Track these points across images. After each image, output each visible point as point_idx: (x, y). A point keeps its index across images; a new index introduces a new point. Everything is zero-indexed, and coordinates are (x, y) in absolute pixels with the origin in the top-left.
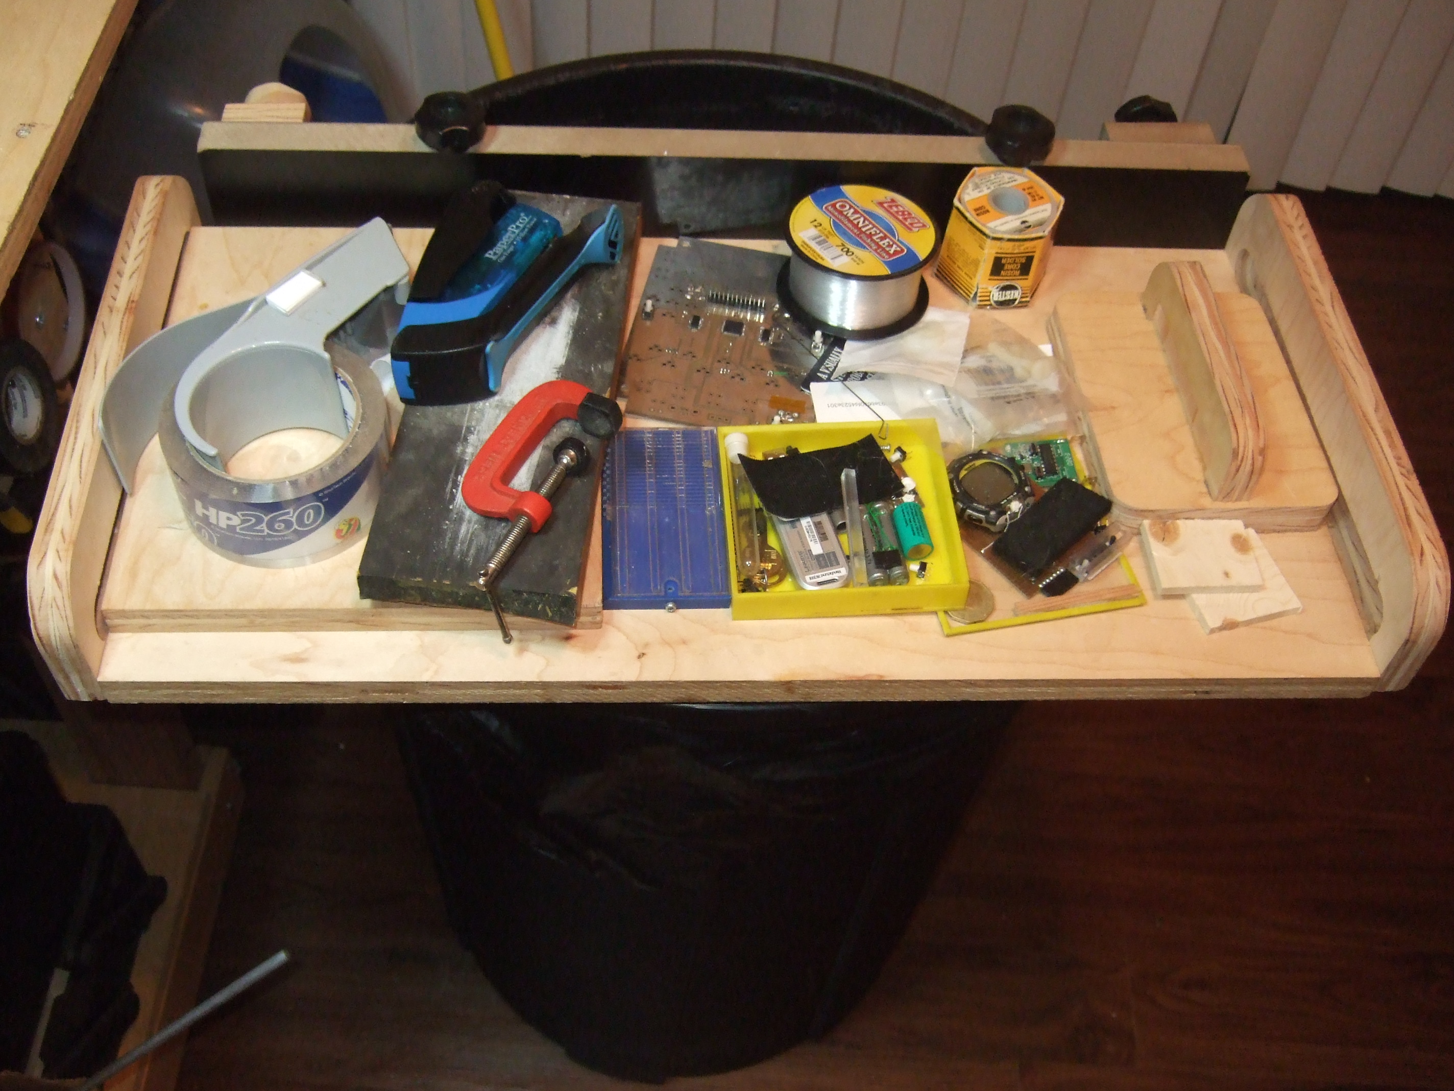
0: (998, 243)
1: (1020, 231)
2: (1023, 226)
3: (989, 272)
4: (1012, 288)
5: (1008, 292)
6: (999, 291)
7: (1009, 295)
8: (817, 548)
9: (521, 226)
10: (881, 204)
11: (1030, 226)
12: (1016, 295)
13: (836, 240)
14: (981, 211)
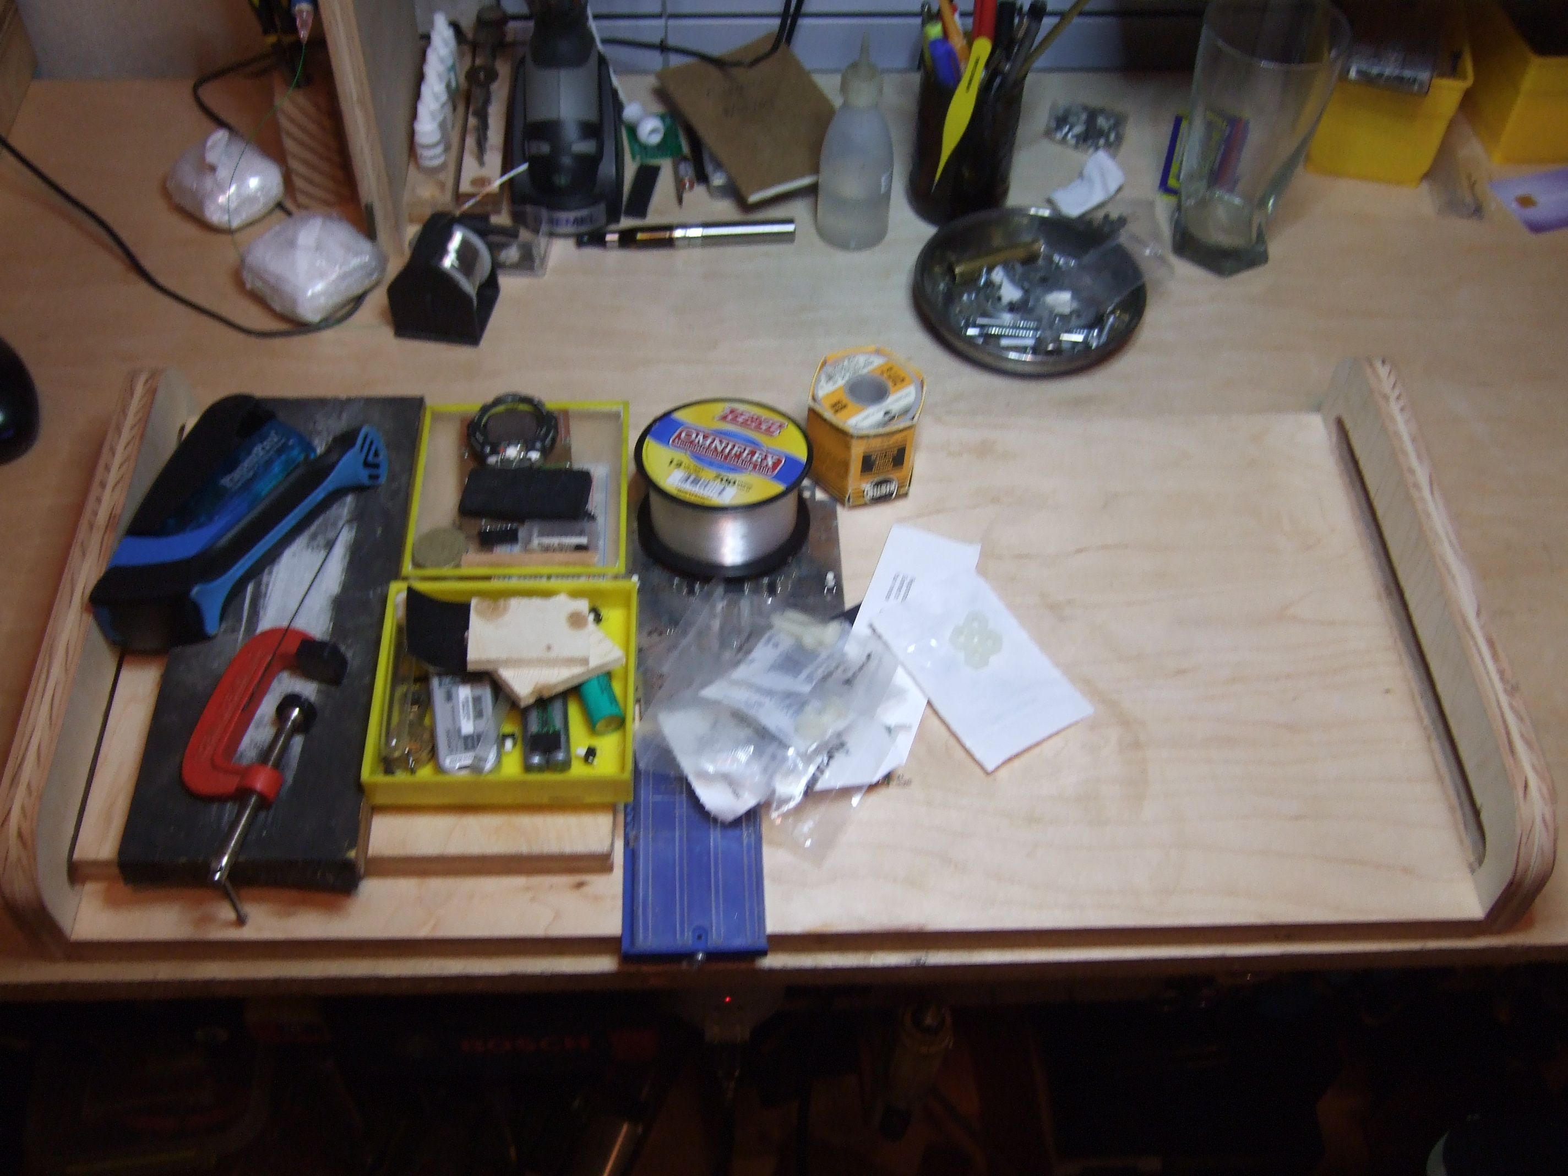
0: (865, 441)
1: (885, 424)
2: (887, 417)
3: (860, 470)
4: (886, 481)
5: (884, 487)
6: (874, 486)
7: (884, 490)
8: (467, 727)
9: (268, 448)
10: (724, 418)
11: (894, 417)
12: (893, 487)
13: (708, 474)
14: (838, 407)
